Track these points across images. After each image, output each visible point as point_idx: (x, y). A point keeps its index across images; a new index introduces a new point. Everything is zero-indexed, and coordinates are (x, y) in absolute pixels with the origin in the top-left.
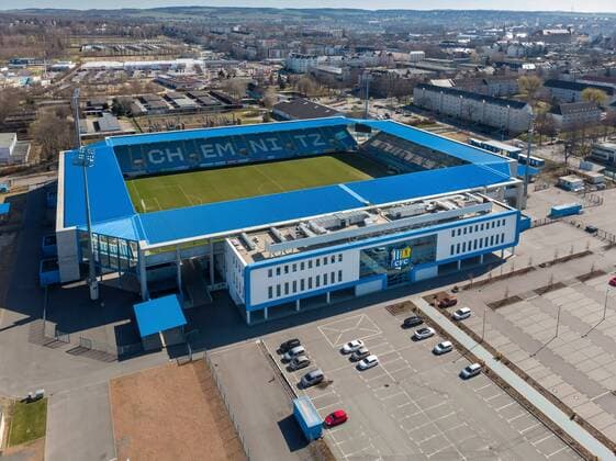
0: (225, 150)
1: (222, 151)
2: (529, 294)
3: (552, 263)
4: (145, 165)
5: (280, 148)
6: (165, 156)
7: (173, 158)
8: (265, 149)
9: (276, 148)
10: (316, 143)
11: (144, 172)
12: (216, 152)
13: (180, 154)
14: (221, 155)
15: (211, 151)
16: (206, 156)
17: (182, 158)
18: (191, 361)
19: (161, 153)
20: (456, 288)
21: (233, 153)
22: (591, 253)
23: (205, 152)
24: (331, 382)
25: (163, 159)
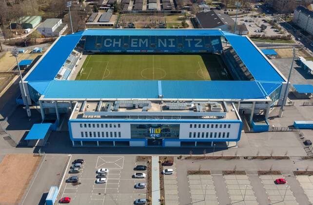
0: (143, 43)
1: (142, 43)
2: (217, 172)
3: (254, 158)
4: (101, 47)
5: (174, 46)
6: (112, 43)
7: (116, 44)
8: (165, 46)
9: (172, 46)
10: (196, 46)
11: (99, 51)
12: (138, 44)
13: (119, 43)
14: (140, 46)
15: (136, 43)
16: (132, 46)
17: (120, 46)
18: (39, 156)
19: (111, 41)
20: (181, 157)
21: (147, 46)
22: (288, 158)
23: (132, 43)
24: (80, 183)
25: (111, 44)
